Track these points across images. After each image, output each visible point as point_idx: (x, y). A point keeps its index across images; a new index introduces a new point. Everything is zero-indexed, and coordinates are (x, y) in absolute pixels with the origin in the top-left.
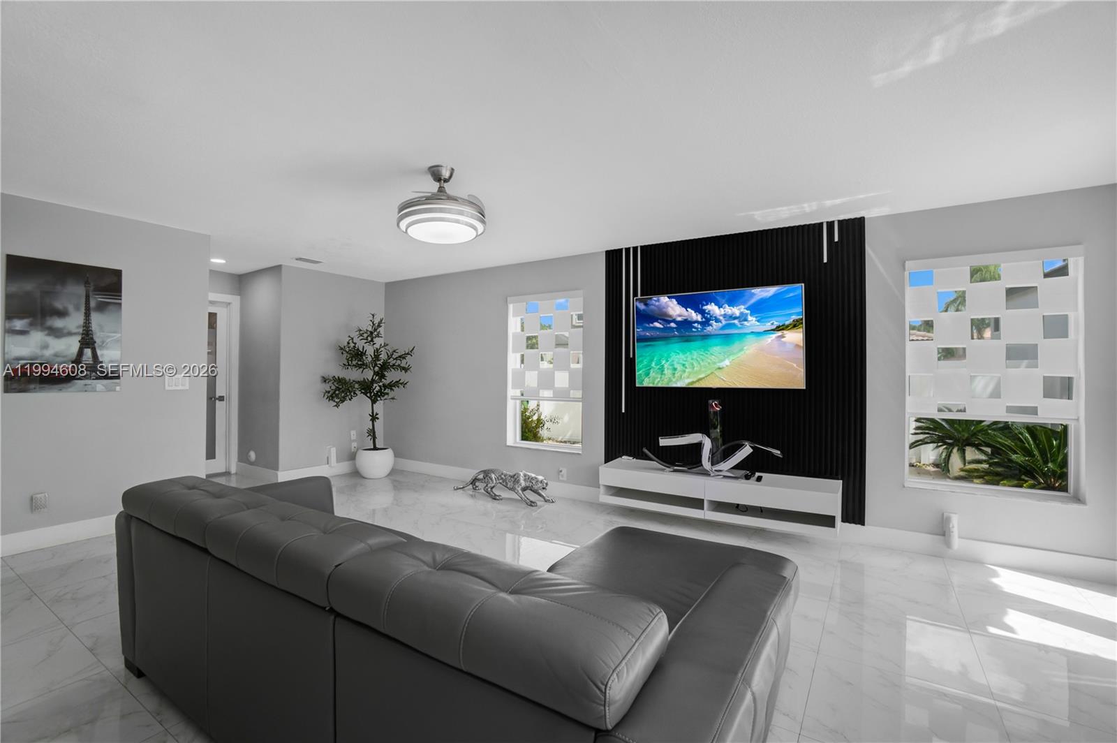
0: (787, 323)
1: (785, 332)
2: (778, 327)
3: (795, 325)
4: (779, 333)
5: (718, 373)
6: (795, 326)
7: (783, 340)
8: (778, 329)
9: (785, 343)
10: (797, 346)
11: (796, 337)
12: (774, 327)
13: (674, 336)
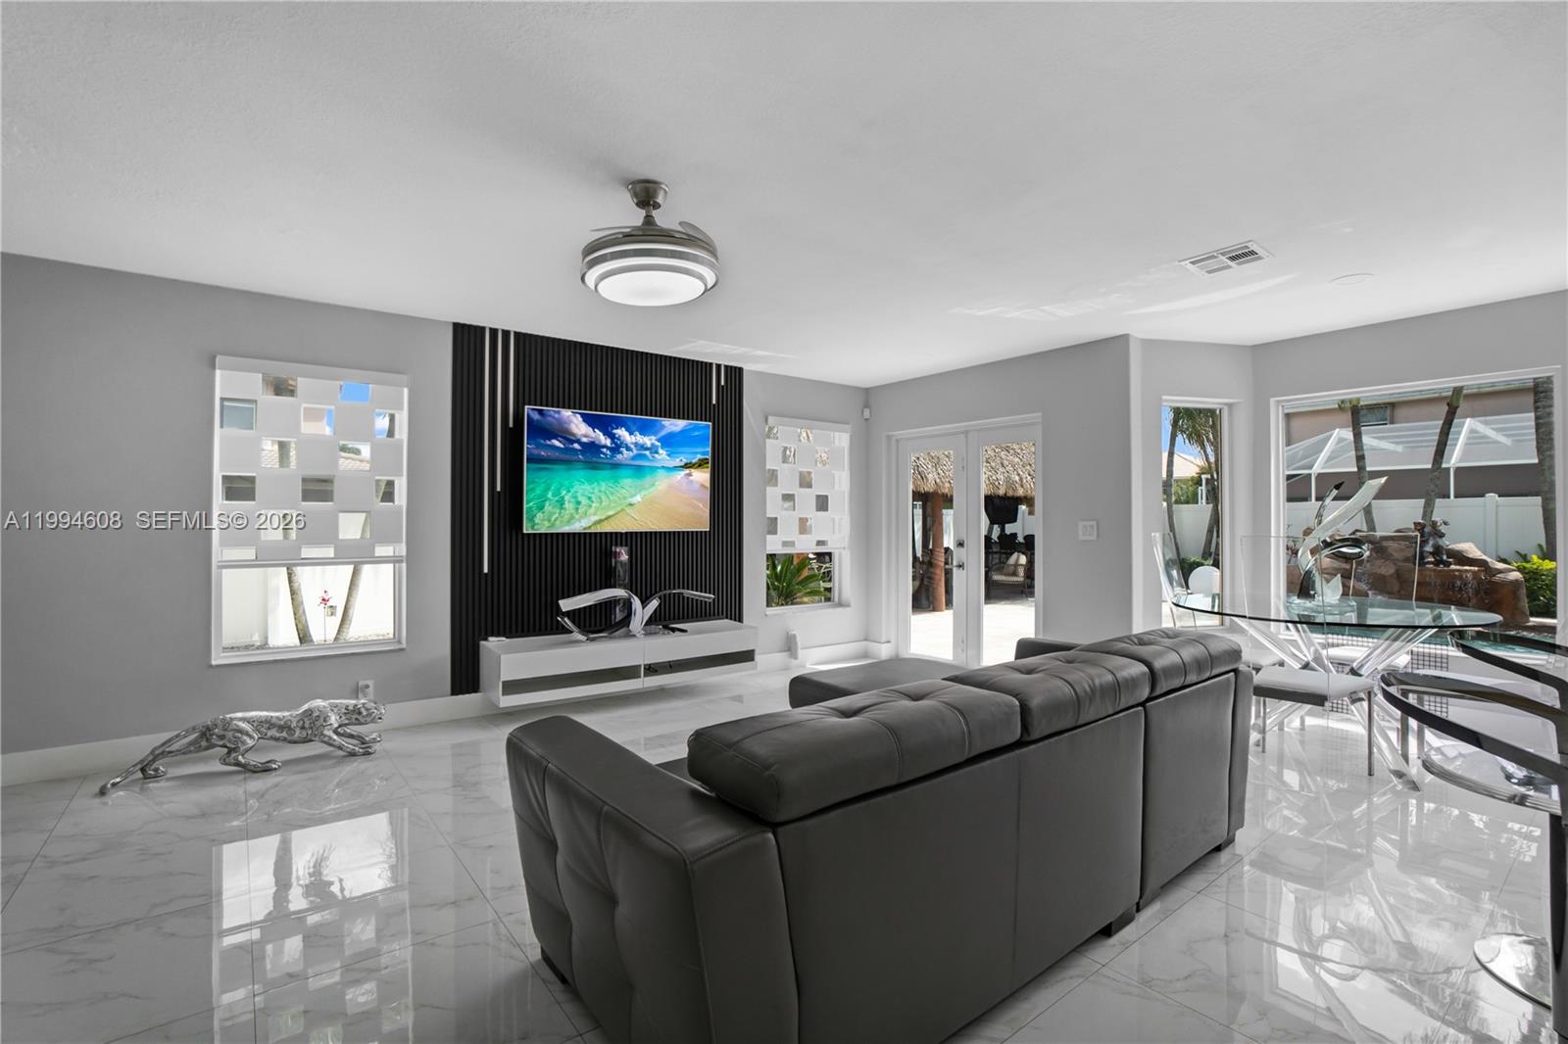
0: (694, 461)
1: (692, 470)
2: (686, 464)
3: (701, 464)
4: (687, 471)
5: (628, 510)
6: (700, 466)
7: (691, 478)
8: (687, 466)
9: (692, 481)
10: (703, 486)
11: (703, 477)
12: (682, 464)
13: (579, 461)
